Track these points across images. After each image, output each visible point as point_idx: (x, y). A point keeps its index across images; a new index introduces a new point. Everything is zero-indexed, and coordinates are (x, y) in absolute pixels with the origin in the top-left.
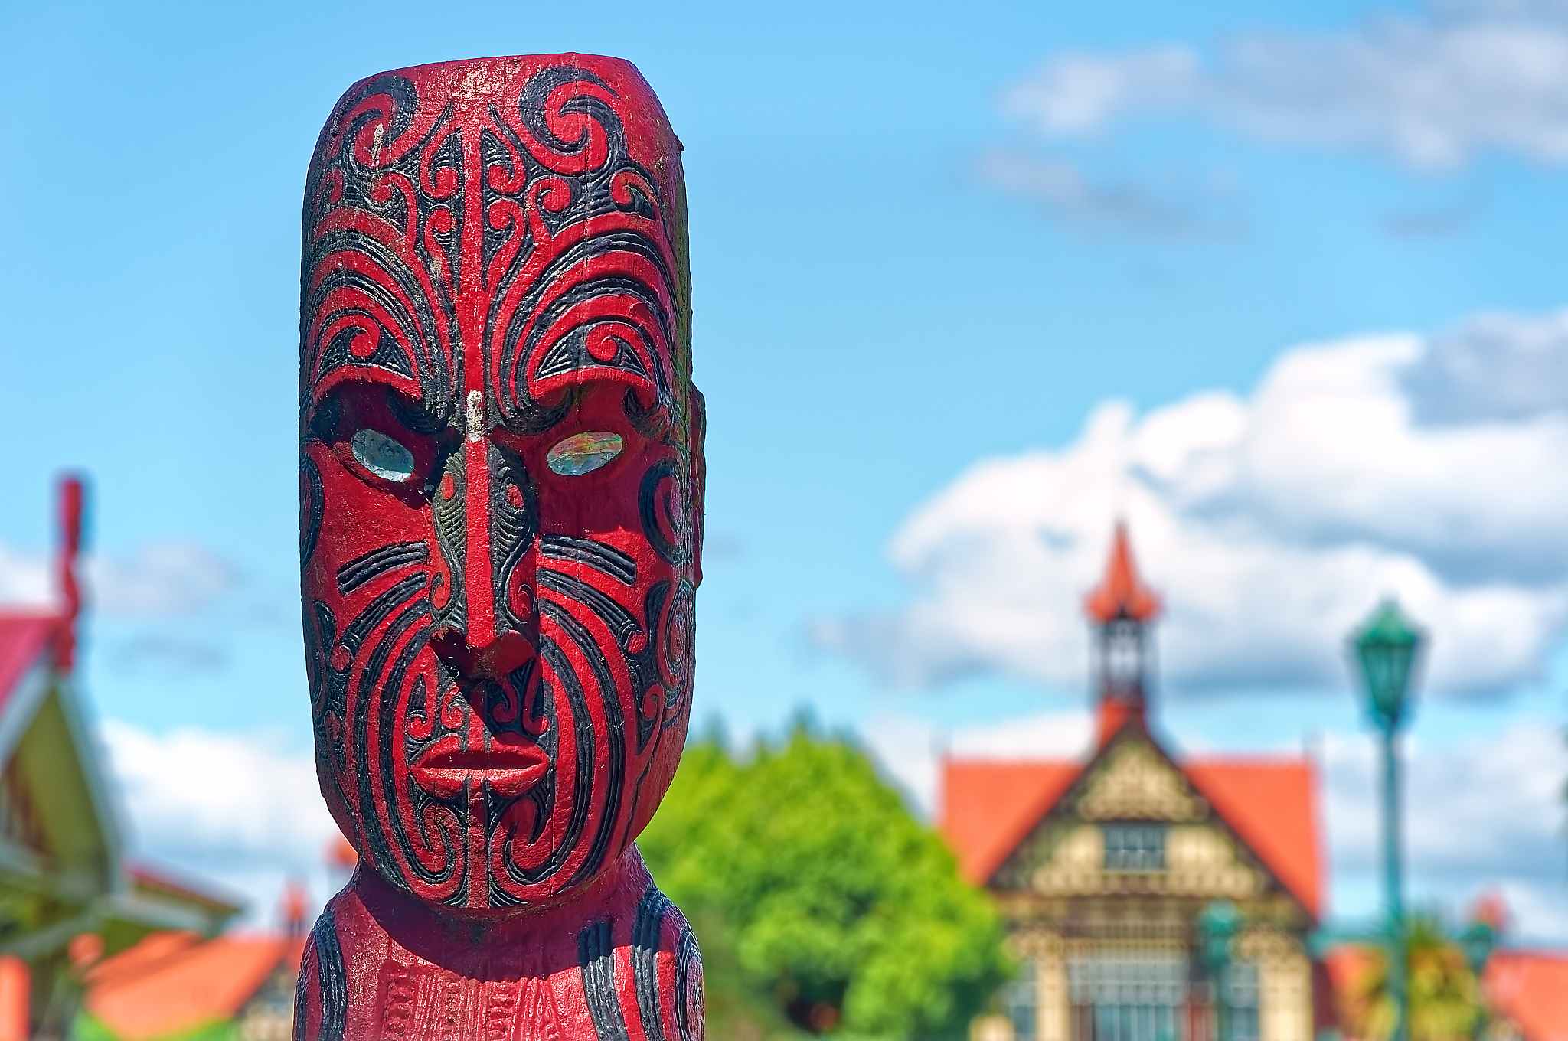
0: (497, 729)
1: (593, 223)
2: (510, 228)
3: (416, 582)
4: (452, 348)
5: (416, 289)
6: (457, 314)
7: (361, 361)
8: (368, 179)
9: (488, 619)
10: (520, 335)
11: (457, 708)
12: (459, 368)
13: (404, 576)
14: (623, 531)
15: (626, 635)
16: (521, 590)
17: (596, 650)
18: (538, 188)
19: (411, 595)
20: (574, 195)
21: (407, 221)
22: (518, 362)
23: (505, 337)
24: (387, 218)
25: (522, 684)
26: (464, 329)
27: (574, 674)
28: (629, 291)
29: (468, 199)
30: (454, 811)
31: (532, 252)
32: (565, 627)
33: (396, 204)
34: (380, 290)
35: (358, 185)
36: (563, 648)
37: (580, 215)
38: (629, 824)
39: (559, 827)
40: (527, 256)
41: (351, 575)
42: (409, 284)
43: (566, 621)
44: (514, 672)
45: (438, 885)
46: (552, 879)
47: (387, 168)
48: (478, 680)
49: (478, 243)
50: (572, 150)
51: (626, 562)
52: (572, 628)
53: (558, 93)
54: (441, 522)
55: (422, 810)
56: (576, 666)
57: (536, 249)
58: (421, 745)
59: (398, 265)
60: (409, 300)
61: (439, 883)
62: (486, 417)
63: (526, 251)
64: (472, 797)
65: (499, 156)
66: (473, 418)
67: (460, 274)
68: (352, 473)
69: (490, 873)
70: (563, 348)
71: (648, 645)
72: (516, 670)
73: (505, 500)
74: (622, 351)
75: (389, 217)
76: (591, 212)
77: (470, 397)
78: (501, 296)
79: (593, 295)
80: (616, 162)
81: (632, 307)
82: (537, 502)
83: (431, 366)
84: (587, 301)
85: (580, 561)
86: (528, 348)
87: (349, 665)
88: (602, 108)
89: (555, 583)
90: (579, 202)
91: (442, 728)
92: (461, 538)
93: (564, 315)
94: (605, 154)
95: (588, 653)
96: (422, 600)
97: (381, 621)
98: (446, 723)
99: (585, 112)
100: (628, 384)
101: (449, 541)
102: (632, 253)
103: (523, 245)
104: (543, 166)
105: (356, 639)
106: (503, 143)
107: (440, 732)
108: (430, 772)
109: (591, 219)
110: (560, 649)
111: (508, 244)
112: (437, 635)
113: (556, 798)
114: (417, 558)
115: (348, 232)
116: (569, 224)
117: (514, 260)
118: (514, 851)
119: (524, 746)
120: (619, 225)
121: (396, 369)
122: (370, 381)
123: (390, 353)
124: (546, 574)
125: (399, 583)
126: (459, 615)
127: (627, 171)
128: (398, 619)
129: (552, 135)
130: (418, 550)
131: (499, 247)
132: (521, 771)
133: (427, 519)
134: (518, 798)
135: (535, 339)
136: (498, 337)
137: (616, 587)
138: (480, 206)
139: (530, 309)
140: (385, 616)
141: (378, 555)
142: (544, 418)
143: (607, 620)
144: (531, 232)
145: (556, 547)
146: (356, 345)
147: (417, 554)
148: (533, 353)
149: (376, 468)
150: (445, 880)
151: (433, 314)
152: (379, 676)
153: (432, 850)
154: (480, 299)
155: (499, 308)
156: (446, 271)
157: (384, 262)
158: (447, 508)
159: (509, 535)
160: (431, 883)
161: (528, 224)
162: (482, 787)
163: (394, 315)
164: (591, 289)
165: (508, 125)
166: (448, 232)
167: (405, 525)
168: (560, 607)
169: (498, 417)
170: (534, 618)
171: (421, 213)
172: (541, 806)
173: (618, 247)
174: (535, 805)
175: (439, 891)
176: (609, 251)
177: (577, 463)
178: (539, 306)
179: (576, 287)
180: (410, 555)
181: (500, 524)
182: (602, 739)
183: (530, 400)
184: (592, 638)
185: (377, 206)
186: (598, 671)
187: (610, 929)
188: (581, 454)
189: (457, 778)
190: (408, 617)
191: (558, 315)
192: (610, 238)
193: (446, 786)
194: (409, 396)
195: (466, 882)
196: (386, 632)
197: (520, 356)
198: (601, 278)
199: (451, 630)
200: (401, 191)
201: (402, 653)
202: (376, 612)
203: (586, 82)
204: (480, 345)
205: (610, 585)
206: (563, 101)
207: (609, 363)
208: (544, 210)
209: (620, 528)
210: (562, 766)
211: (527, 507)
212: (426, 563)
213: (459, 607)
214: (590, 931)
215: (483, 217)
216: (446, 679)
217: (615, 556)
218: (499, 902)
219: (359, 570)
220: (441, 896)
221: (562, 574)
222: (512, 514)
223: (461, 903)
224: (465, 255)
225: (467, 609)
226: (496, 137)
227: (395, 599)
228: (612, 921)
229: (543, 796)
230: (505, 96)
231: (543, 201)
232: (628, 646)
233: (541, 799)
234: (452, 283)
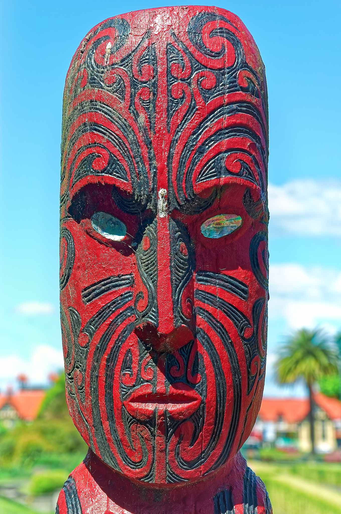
0: (173, 380)
1: (228, 97)
2: (183, 98)
3: (127, 297)
4: (150, 165)
5: (130, 132)
6: (154, 146)
7: (98, 173)
8: (103, 72)
9: (170, 318)
10: (189, 158)
11: (150, 368)
12: (154, 176)
13: (120, 294)
14: (241, 270)
15: (242, 328)
16: (187, 302)
17: (227, 336)
18: (198, 76)
19: (124, 304)
20: (218, 81)
21: (125, 94)
22: (187, 173)
23: (180, 159)
24: (113, 93)
25: (187, 354)
26: (157, 154)
27: (215, 349)
28: (247, 136)
29: (160, 82)
30: (148, 427)
31: (195, 112)
32: (210, 323)
33: (119, 85)
34: (110, 133)
35: (97, 76)
36: (209, 335)
37: (221, 92)
38: (242, 434)
39: (206, 437)
40: (192, 114)
41: (89, 294)
42: (126, 130)
43: (211, 320)
44: (182, 348)
45: (137, 470)
46: (202, 467)
47: (113, 65)
48: (162, 353)
49: (165, 106)
50: (217, 56)
51: (243, 287)
52: (214, 323)
53: (208, 25)
54: (142, 263)
55: (129, 427)
56: (216, 345)
57: (197, 110)
58: (129, 389)
59: (120, 119)
60: (126, 138)
61: (138, 468)
62: (169, 203)
63: (192, 111)
64: (159, 419)
65: (177, 58)
66: (161, 204)
67: (155, 123)
68: (91, 236)
69: (168, 463)
70: (212, 165)
71: (254, 334)
72: (183, 347)
73: (179, 251)
74: (244, 168)
75: (114, 92)
76: (228, 90)
77: (160, 192)
78: (177, 136)
79: (228, 137)
80: (240, 64)
81: (249, 144)
82: (194, 253)
83: (138, 175)
84: (225, 140)
85: (218, 286)
86: (193, 165)
87: (88, 343)
88: (232, 35)
89: (205, 298)
90: (221, 84)
91: (142, 379)
92: (154, 272)
93: (212, 147)
94: (234, 59)
95: (223, 338)
96: (130, 308)
97: (106, 319)
98: (144, 376)
99: (223, 36)
100: (247, 187)
101: (147, 273)
102: (248, 115)
103: (190, 108)
104: (201, 64)
105: (92, 329)
106: (179, 51)
107: (140, 382)
108: (135, 405)
109: (227, 94)
110: (207, 335)
111: (182, 106)
112: (139, 327)
113: (205, 420)
114: (127, 284)
115: (91, 101)
116: (215, 97)
117: (185, 116)
118: (181, 451)
119: (187, 390)
120: (241, 99)
121: (118, 177)
122: (103, 184)
123: (115, 167)
124: (200, 293)
125: (117, 298)
126: (153, 315)
127: (246, 70)
128: (116, 318)
129: (206, 47)
130: (128, 279)
131: (177, 109)
132: (186, 405)
133: (133, 261)
134: (185, 420)
135: (197, 160)
136: (176, 159)
137: (238, 300)
138: (166, 86)
139: (194, 143)
140: (109, 316)
141: (105, 282)
142: (200, 205)
143: (233, 319)
144: (195, 101)
145: (205, 278)
146: (95, 163)
147: (127, 281)
148: (195, 168)
149: (105, 233)
150: (142, 467)
151: (140, 146)
152: (105, 349)
153: (135, 449)
154: (166, 137)
155: (177, 142)
156: (147, 122)
157: (112, 117)
158: (146, 255)
159: (181, 270)
160: (134, 468)
161: (193, 96)
162: (164, 414)
163: (118, 147)
164: (227, 133)
165: (181, 41)
166: (148, 100)
167: (120, 265)
168: (207, 312)
169: (176, 204)
170: (193, 317)
171: (133, 90)
172: (197, 425)
173: (241, 111)
174: (193, 424)
175: (138, 473)
176: (237, 113)
177: (217, 232)
178: (199, 141)
179: (218, 132)
180: (123, 282)
181: (176, 264)
182: (230, 386)
183: (194, 194)
184: (225, 330)
185: (108, 87)
186: (228, 348)
187: (230, 493)
188: (219, 228)
189: (150, 409)
190: (122, 316)
191: (209, 147)
192: (238, 106)
193: (143, 412)
194: (125, 191)
195: (154, 468)
196: (110, 325)
197: (188, 170)
198: (232, 127)
199: (148, 324)
200: (122, 78)
201: (119, 337)
202: (104, 314)
203: (222, 21)
204: (166, 163)
205: (234, 300)
206: (211, 29)
207: (237, 174)
208: (201, 89)
209: (240, 268)
210: (209, 402)
211: (190, 255)
212: (132, 286)
213: (153, 311)
214: (220, 495)
215: (168, 92)
216: (144, 352)
217: (237, 283)
218: (172, 480)
219: (94, 290)
220: (139, 476)
221: (208, 293)
222: (182, 259)
223: (151, 480)
224: (158, 113)
225: (158, 312)
226: (175, 48)
227: (115, 306)
228: (231, 489)
229: (198, 419)
230: (179, 26)
231: (201, 83)
232: (244, 334)
233: (197, 420)
234: (150, 128)
